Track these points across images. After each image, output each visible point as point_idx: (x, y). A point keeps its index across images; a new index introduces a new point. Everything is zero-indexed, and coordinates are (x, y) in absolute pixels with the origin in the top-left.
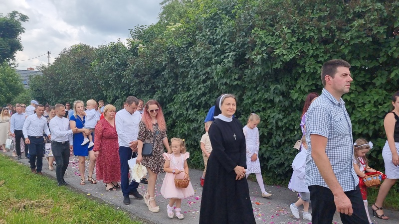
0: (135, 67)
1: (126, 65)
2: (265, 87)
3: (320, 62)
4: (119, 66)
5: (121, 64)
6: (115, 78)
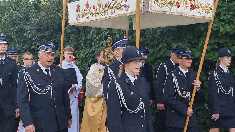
0: (36, 22)
1: (28, 19)
2: (168, 44)
3: (223, 20)
4: (21, 19)
5: (23, 18)
6: (17, 32)
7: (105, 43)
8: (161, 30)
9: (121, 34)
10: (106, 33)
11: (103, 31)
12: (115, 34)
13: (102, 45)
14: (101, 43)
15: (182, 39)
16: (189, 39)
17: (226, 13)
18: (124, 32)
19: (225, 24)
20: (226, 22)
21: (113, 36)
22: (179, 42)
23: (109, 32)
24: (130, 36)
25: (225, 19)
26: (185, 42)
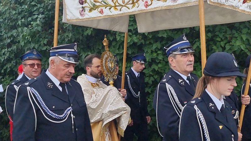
7: (8, 51)
8: (69, 39)
9: (26, 41)
10: (9, 41)
11: (5, 39)
12: (19, 42)
13: (4, 54)
14: (3, 51)
15: (92, 49)
16: (98, 49)
17: (133, 24)
18: (29, 39)
19: (133, 34)
20: (133, 32)
21: (17, 44)
22: (88, 51)
23: (12, 39)
24: (36, 44)
25: (132, 30)
26: (94, 51)
